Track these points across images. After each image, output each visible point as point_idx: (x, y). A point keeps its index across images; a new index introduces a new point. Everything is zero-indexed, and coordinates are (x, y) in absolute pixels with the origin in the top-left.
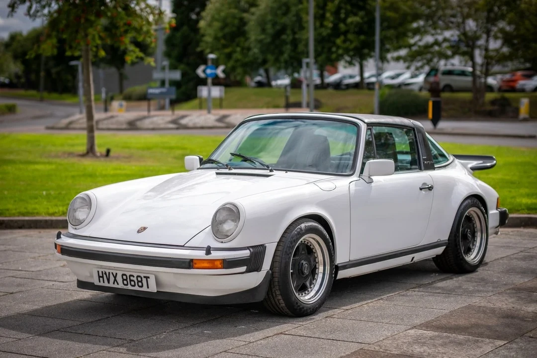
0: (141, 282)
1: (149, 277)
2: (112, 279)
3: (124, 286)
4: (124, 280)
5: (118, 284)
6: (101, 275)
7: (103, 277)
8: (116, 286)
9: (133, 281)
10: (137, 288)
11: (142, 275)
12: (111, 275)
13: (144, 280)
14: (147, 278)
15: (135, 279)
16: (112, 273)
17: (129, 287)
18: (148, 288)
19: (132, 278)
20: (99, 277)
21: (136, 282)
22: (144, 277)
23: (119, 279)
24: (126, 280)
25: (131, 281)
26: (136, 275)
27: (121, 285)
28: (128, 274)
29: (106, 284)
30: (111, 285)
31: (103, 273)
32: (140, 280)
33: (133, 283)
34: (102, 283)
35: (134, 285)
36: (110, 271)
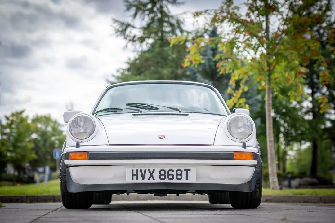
0: (181, 175)
1: (190, 170)
2: (148, 175)
3: (160, 180)
4: (161, 175)
5: (154, 179)
6: (135, 172)
7: (137, 175)
8: (151, 181)
9: (173, 175)
10: (175, 181)
11: (183, 169)
12: (147, 172)
13: (184, 174)
14: (187, 171)
15: (174, 173)
16: (149, 170)
17: (167, 181)
18: (187, 179)
19: (171, 172)
20: (133, 175)
21: (175, 175)
22: (185, 170)
23: (156, 175)
24: (164, 175)
25: (169, 175)
26: (175, 169)
27: (157, 180)
28: (167, 169)
29: (140, 181)
30: (146, 181)
31: (137, 171)
32: (179, 174)
33: (171, 177)
34: (135, 181)
35: (173, 179)
36: (147, 168)
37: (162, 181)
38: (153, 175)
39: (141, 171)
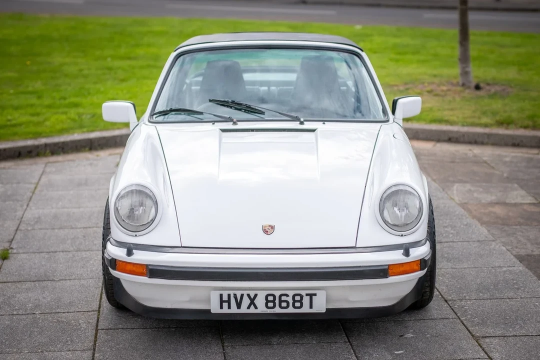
0: (301, 301)
1: (315, 295)
2: (246, 302)
3: (266, 309)
4: (267, 301)
5: (256, 308)
6: (225, 298)
7: (229, 302)
8: (252, 310)
9: (288, 302)
10: (291, 310)
11: (303, 293)
12: (246, 297)
13: (306, 300)
14: (311, 296)
15: (290, 299)
16: (249, 295)
17: (278, 310)
18: (311, 307)
19: (283, 298)
20: (222, 302)
21: (291, 302)
22: (307, 295)
23: (260, 302)
24: (274, 301)
25: (281, 301)
26: (291, 293)
27: (261, 308)
28: (277, 294)
29: (234, 310)
30: (244, 309)
31: (229, 296)
32: (298, 300)
33: (284, 305)
34: (225, 310)
35: (287, 307)
36: (245, 293)
37: (269, 311)
38: (256, 302)
39: (235, 295)
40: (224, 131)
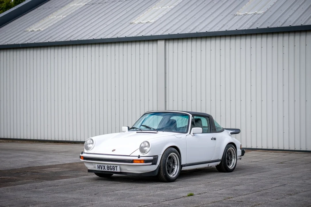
0: (114, 168)
2: (103, 168)
4: (107, 168)
6: (99, 166)
7: (99, 167)
8: (104, 170)
13: (115, 168)
14: (116, 167)
15: (112, 167)
17: (110, 170)
18: (117, 170)
19: (111, 167)
20: (98, 167)
21: (112, 168)
23: (106, 168)
24: (109, 168)
25: (110, 168)
26: (112, 166)
27: (106, 170)
28: (109, 166)
29: (101, 170)
30: (103, 170)
33: (111, 169)
34: (99, 170)
35: (112, 170)
36: (103, 165)
37: (108, 171)
38: (105, 167)
39: (101, 166)
40: (137, 132)
